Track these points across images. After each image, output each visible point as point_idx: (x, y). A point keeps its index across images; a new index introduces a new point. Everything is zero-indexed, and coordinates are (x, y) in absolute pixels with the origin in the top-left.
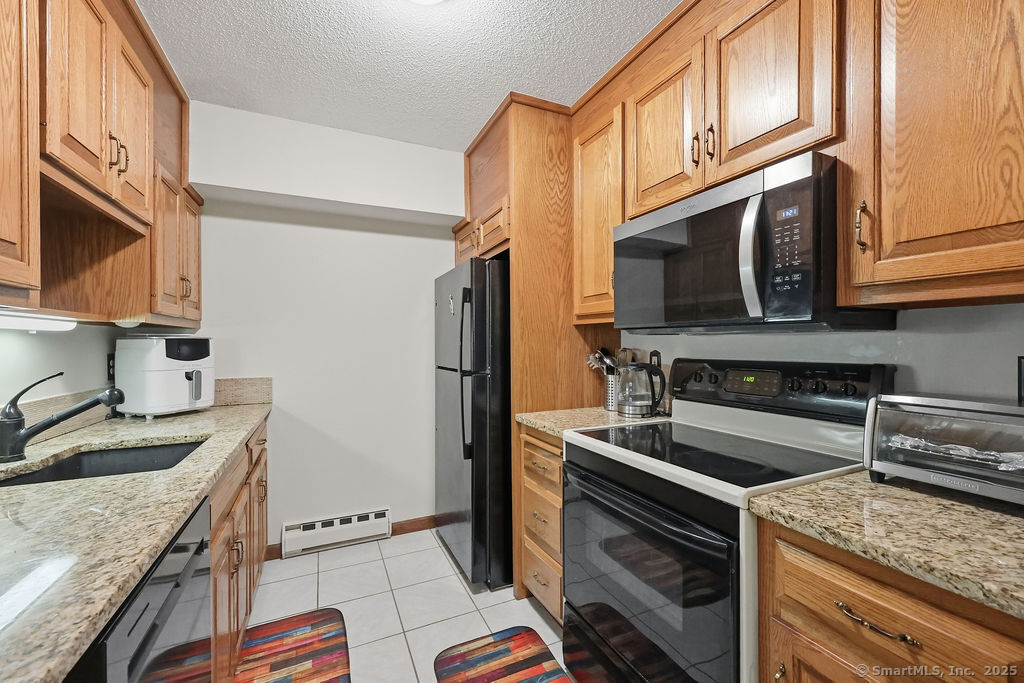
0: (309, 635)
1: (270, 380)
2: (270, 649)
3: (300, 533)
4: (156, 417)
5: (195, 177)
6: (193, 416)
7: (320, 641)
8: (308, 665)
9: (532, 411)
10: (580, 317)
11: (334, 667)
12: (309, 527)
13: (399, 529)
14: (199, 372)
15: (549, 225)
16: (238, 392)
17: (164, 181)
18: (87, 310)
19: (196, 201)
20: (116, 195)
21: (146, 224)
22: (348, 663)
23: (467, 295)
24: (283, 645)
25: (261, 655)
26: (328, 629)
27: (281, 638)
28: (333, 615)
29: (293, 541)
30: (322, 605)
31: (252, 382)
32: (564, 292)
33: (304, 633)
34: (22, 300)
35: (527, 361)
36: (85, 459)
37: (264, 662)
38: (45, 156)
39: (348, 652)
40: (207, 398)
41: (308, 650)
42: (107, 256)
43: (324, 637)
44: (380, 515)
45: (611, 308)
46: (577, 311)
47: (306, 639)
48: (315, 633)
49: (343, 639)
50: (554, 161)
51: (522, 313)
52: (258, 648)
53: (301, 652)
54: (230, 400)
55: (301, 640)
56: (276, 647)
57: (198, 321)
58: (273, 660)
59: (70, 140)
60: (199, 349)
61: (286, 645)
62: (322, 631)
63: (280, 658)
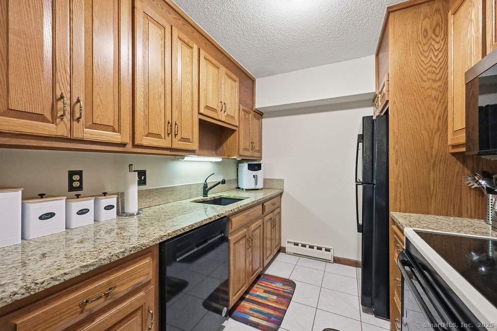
0: (280, 287)
1: (283, 180)
2: (267, 284)
3: (292, 245)
4: (246, 190)
5: (258, 106)
6: (256, 191)
7: (283, 291)
8: (275, 297)
9: (405, 212)
10: (454, 146)
11: (282, 304)
12: (296, 244)
13: (337, 260)
14: (257, 175)
15: (424, 83)
16: (273, 184)
17: (243, 110)
18: (224, 155)
19: (260, 114)
20: (223, 119)
21: (237, 126)
22: (288, 306)
23: (361, 138)
24: (271, 285)
25: (263, 285)
26: (287, 288)
27: (272, 283)
28: (292, 284)
29: (290, 248)
30: (291, 278)
31: (278, 180)
32: (438, 129)
33: (279, 285)
34: (194, 154)
35: (401, 178)
36: (223, 200)
37: (264, 288)
38: (200, 114)
39: (290, 302)
40: (260, 185)
41: (277, 292)
42: (228, 138)
43: (285, 290)
44: (328, 250)
45: (463, 140)
46: (449, 143)
47: (279, 288)
48: (283, 287)
49: (291, 296)
50: (429, 36)
51: (397, 146)
52: (263, 282)
53: (276, 292)
54: (270, 187)
55: (277, 287)
56: (269, 285)
57: (261, 157)
58: (266, 289)
59: (207, 107)
60: (258, 167)
61: (272, 286)
62: (285, 288)
63: (268, 289)
